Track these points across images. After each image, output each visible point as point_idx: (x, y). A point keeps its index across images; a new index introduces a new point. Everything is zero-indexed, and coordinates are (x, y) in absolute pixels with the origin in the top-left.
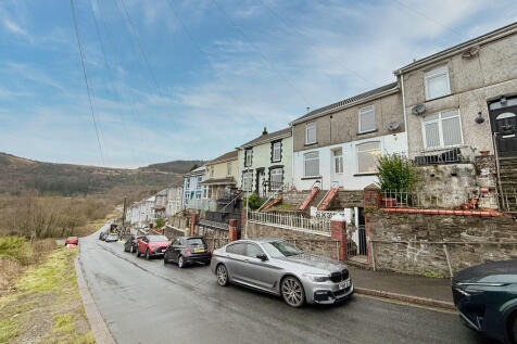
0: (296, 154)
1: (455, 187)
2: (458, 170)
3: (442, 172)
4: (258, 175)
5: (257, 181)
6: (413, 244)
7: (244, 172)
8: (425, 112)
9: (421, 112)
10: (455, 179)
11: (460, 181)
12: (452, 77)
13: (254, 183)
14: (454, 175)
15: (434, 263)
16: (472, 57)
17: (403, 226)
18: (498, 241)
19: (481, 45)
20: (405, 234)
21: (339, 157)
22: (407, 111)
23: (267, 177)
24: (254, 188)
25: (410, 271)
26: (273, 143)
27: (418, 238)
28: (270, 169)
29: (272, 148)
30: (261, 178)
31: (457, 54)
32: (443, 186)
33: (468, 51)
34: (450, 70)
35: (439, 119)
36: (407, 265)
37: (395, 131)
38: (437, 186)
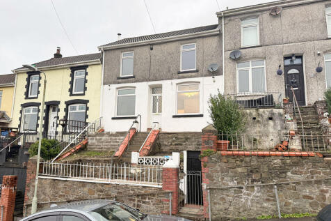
0: (107, 86)
1: (271, 130)
2: (273, 114)
3: (262, 115)
4: (47, 111)
5: (46, 119)
6: (247, 188)
7: (24, 106)
8: (240, 58)
9: (237, 57)
10: (271, 122)
11: (275, 125)
12: (261, 30)
13: (41, 122)
14: (271, 119)
15: (265, 205)
16: (276, 16)
17: (239, 170)
18: (312, 177)
19: (283, 7)
20: (241, 178)
21: (157, 95)
22: (226, 55)
23: (62, 114)
24: (40, 130)
25: (244, 216)
26: (73, 69)
27: (253, 181)
28: (68, 103)
29: (72, 76)
30: (52, 115)
31: (266, 10)
32: (262, 129)
33: (275, 10)
34: (261, 23)
35: (250, 67)
36: (241, 210)
37: (215, 73)
38: (258, 129)
